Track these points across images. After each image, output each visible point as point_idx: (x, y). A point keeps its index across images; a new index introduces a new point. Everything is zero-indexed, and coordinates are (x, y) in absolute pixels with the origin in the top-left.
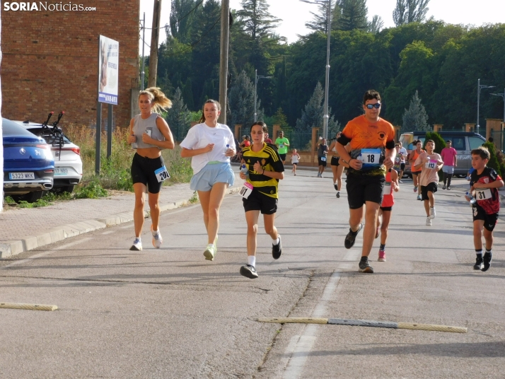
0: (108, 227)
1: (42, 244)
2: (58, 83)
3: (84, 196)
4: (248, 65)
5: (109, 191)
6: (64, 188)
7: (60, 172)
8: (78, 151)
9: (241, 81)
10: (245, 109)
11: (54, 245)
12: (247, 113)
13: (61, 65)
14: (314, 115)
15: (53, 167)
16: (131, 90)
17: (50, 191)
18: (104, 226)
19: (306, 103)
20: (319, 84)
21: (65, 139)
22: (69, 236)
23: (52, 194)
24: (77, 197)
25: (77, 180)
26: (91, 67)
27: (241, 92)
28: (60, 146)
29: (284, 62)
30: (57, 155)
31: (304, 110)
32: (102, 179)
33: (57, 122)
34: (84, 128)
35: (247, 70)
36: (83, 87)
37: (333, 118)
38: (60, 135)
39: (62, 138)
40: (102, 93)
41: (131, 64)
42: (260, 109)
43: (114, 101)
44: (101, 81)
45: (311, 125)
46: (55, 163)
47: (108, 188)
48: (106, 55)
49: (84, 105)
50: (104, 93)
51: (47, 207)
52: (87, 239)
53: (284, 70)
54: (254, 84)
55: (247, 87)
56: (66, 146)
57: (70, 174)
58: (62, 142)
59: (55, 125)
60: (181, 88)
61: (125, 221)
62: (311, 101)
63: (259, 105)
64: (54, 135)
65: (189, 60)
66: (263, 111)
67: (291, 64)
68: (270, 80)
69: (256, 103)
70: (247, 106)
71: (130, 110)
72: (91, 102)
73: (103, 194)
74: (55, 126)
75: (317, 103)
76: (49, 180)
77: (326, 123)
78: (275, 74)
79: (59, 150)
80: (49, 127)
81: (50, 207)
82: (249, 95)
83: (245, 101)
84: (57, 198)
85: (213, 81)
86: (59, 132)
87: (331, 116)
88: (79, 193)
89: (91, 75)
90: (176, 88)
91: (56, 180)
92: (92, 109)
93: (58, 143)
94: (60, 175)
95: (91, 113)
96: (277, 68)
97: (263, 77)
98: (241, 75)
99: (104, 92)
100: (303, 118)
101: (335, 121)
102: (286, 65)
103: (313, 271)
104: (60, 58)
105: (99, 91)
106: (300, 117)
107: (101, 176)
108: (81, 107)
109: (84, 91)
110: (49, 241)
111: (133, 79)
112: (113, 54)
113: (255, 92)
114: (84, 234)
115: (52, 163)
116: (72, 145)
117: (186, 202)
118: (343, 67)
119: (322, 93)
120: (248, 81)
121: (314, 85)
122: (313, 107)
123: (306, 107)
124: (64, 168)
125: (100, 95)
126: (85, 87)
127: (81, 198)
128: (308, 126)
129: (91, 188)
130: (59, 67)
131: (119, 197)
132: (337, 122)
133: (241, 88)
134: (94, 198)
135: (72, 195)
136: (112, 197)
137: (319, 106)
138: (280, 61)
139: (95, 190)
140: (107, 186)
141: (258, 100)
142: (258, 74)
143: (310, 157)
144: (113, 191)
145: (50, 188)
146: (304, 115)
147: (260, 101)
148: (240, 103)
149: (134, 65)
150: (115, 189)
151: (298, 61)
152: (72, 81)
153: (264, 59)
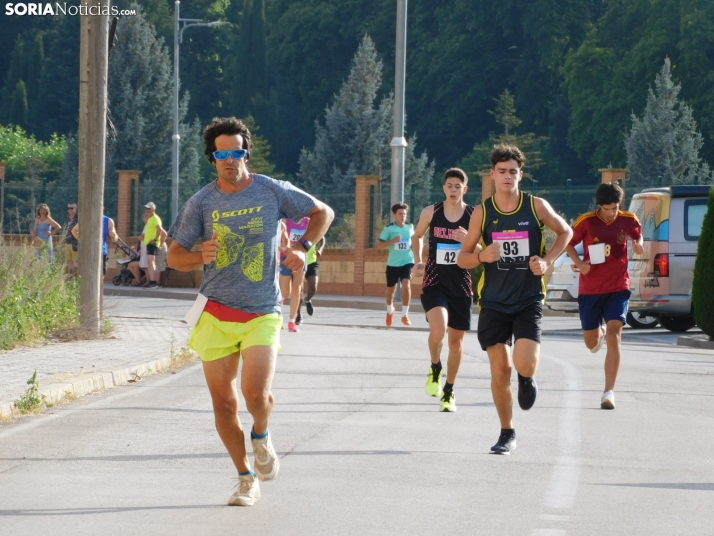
10: (142, 121)
12: (147, 132)
14: (352, 136)
19: (327, 98)
20: (368, 43)
27: (129, 71)
31: (323, 122)
37: (412, 147)
42: (188, 120)
45: (344, 169)
54: (170, 42)
55: (146, 56)
62: (343, 95)
63: (186, 108)
68: (216, 32)
69: (177, 107)
70: (147, 111)
75: (362, 102)
77: (399, 161)
78: (230, 14)
82: (155, 79)
83: (140, 98)
85: (40, 35)
87: (407, 138)
97: (198, 23)
100: (319, 146)
101: (417, 153)
106: (310, 144)
113: (172, 76)
119: (379, 67)
120: (148, 34)
121: (353, 46)
122: (349, 113)
123: (330, 113)
128: (337, 171)
132: (425, 157)
137: (369, 111)
141: (182, 95)
143: (351, 265)
146: (321, 139)
147: (187, 96)
148: (125, 105)
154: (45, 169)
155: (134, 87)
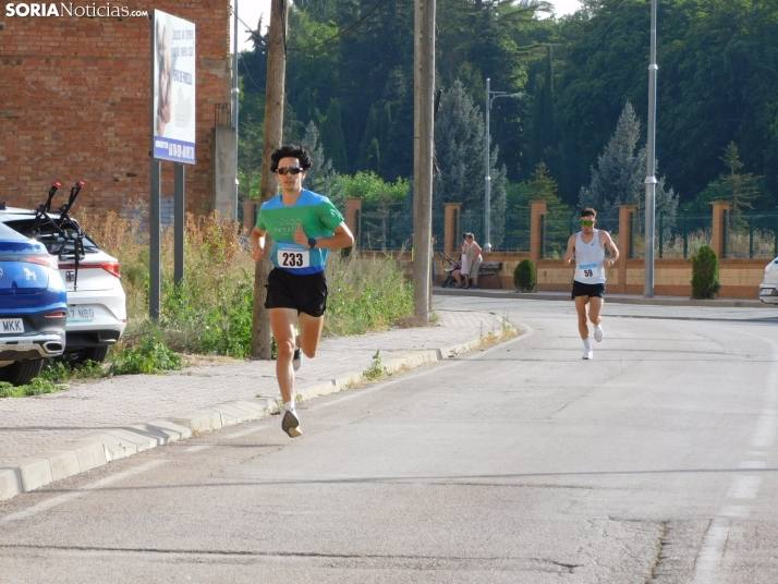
0: (197, 436)
1: (60, 476)
2: (50, 118)
3: (133, 370)
4: (467, 67)
5: (185, 358)
6: (87, 351)
7: (77, 317)
8: (116, 268)
9: (453, 105)
10: (463, 167)
11: (85, 477)
12: (467, 175)
13: (57, 79)
14: (618, 177)
15: (64, 305)
16: (214, 130)
17: (57, 359)
18: (187, 434)
19: (600, 149)
20: (629, 108)
21: (86, 242)
22: (116, 457)
23: (61, 365)
24: (115, 372)
25: (114, 334)
26: (124, 80)
27: (453, 131)
28: (77, 258)
29: (547, 60)
30: (69, 278)
31: (596, 167)
32: (166, 330)
33: (68, 207)
34: (111, 217)
35: (464, 79)
36: (106, 125)
37: (662, 184)
38: (75, 235)
39: (79, 240)
40: (161, 139)
41: (213, 72)
42: (498, 166)
43: (188, 155)
44: (160, 113)
45: (612, 201)
46: (69, 296)
47: (179, 349)
48: (168, 53)
49: (109, 166)
50: (165, 140)
51: (55, 394)
52: (156, 463)
53: (548, 76)
54: (483, 109)
55: (466, 119)
56: (88, 258)
57: (99, 321)
58: (79, 250)
59: (64, 211)
60: (317, 124)
61: (231, 423)
62: (611, 147)
63: (495, 158)
64: (62, 235)
65: (335, 59)
66: (504, 169)
67: (563, 63)
68: (517, 101)
69: (489, 157)
70: (467, 159)
71: (212, 175)
72: (125, 159)
73: (173, 365)
74: (64, 215)
75: (625, 151)
76: (56, 335)
77: (651, 194)
78: (528, 88)
79: (73, 267)
80: (52, 216)
81: (62, 393)
82: (472, 136)
83: (462, 150)
84: (71, 374)
85: (388, 105)
86: (73, 227)
87: (658, 178)
88: (120, 363)
89: (124, 99)
90: (307, 123)
91: (70, 335)
92: (129, 175)
93: (71, 252)
94: (77, 323)
95: (125, 184)
96: (531, 74)
97: (504, 94)
98: (452, 90)
99: (164, 136)
100: (593, 185)
101: (666, 189)
102: (554, 64)
103: (665, 523)
104: (53, 61)
105: (156, 134)
106: (588, 182)
107: (164, 325)
108: (102, 170)
109: (110, 133)
110: (74, 469)
111: (217, 105)
112: (184, 50)
113: (485, 134)
114: (147, 451)
115: (61, 297)
116: (100, 256)
117: (357, 378)
118: (682, 66)
119: (637, 126)
120: (468, 104)
121: (619, 109)
122: (615, 159)
123: (601, 160)
124: (86, 307)
125: (158, 144)
126: (112, 124)
127: (126, 373)
128: (607, 203)
129: (146, 352)
130: (52, 83)
131: (207, 369)
132: (672, 192)
133: (453, 121)
134: (154, 373)
135: (105, 366)
136: (191, 369)
137: (630, 158)
138: (540, 56)
139: (154, 355)
140: (177, 346)
141: (492, 148)
142: (491, 89)
144: (193, 357)
145: (59, 353)
146: (595, 180)
147: (497, 149)
148: (450, 155)
149: (220, 73)
150: (197, 351)
151: (579, 56)
152: (80, 113)
153: (503, 53)
154: (393, 203)
155: (458, 142)
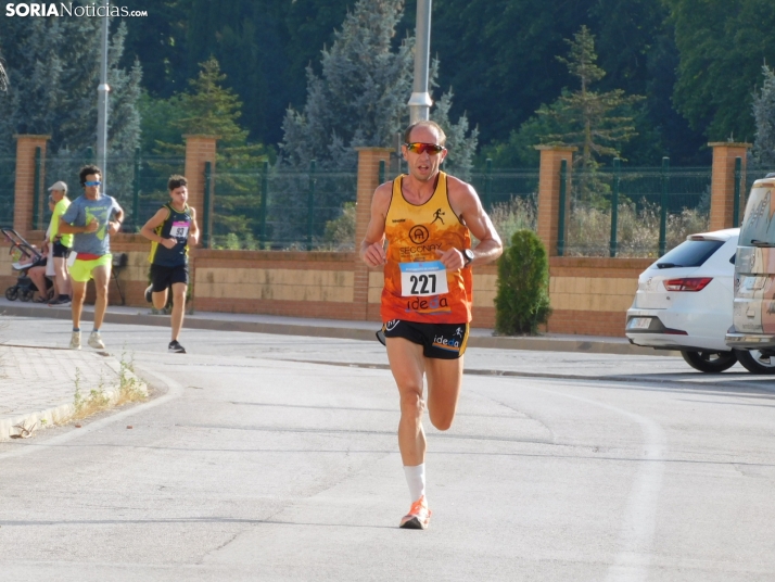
10: (57, 65)
12: (64, 81)
14: (360, 92)
31: (318, 70)
37: (445, 106)
42: (125, 64)
45: (347, 138)
69: (107, 46)
70: (64, 50)
75: (375, 41)
87: (436, 96)
100: (312, 105)
101: (455, 116)
106: (300, 101)
122: (355, 57)
123: (328, 57)
128: (337, 142)
132: (464, 122)
137: (385, 54)
143: (349, 276)
146: (315, 96)
